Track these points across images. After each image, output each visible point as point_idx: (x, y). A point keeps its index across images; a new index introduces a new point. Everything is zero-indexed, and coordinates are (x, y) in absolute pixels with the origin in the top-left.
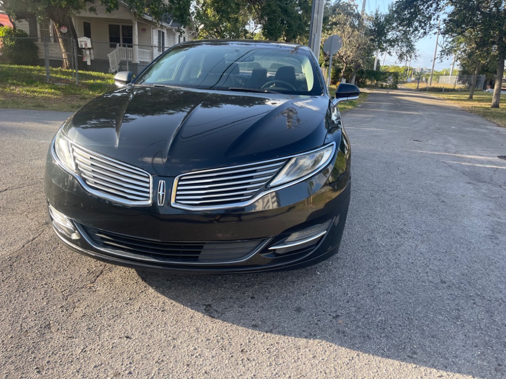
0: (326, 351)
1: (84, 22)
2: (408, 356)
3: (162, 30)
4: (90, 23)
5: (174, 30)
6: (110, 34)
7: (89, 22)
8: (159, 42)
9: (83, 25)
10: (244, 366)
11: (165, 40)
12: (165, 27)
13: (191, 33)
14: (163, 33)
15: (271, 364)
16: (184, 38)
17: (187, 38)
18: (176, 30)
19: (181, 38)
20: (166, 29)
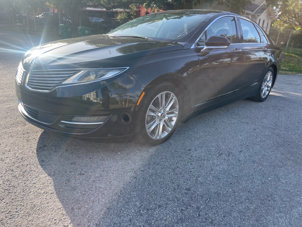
0: (44, 184)
2: (72, 208)
10: (6, 171)
12: (251, 14)
15: (15, 176)
16: (264, 21)
17: (267, 21)
18: (258, 16)
19: (261, 21)
20: (251, 16)
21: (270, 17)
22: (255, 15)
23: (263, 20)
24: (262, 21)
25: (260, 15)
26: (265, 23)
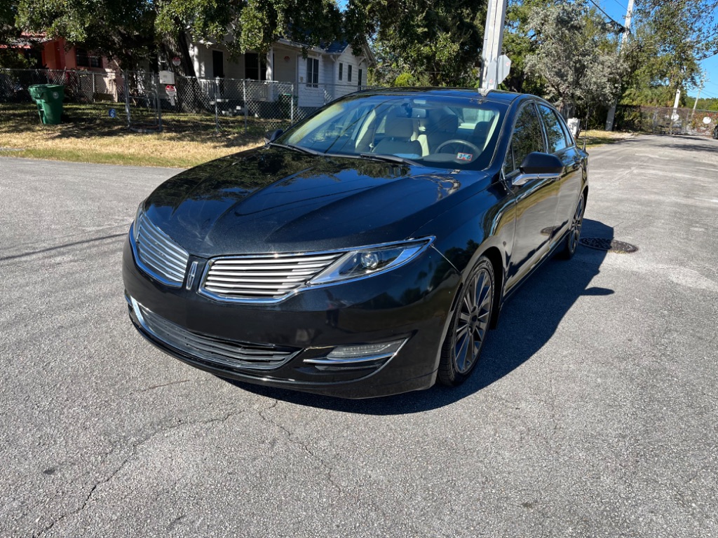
1: (213, 51)
3: (313, 57)
4: (222, 53)
5: (331, 56)
6: (246, 65)
7: (221, 51)
8: (309, 75)
9: (212, 55)
11: (319, 71)
12: (320, 54)
13: (362, 60)
14: (316, 62)
16: (350, 67)
17: (356, 66)
18: (334, 57)
19: (344, 67)
20: (321, 56)
21: (361, 59)
22: (329, 55)
23: (347, 65)
24: (347, 67)
25: (339, 56)
26: (353, 72)
